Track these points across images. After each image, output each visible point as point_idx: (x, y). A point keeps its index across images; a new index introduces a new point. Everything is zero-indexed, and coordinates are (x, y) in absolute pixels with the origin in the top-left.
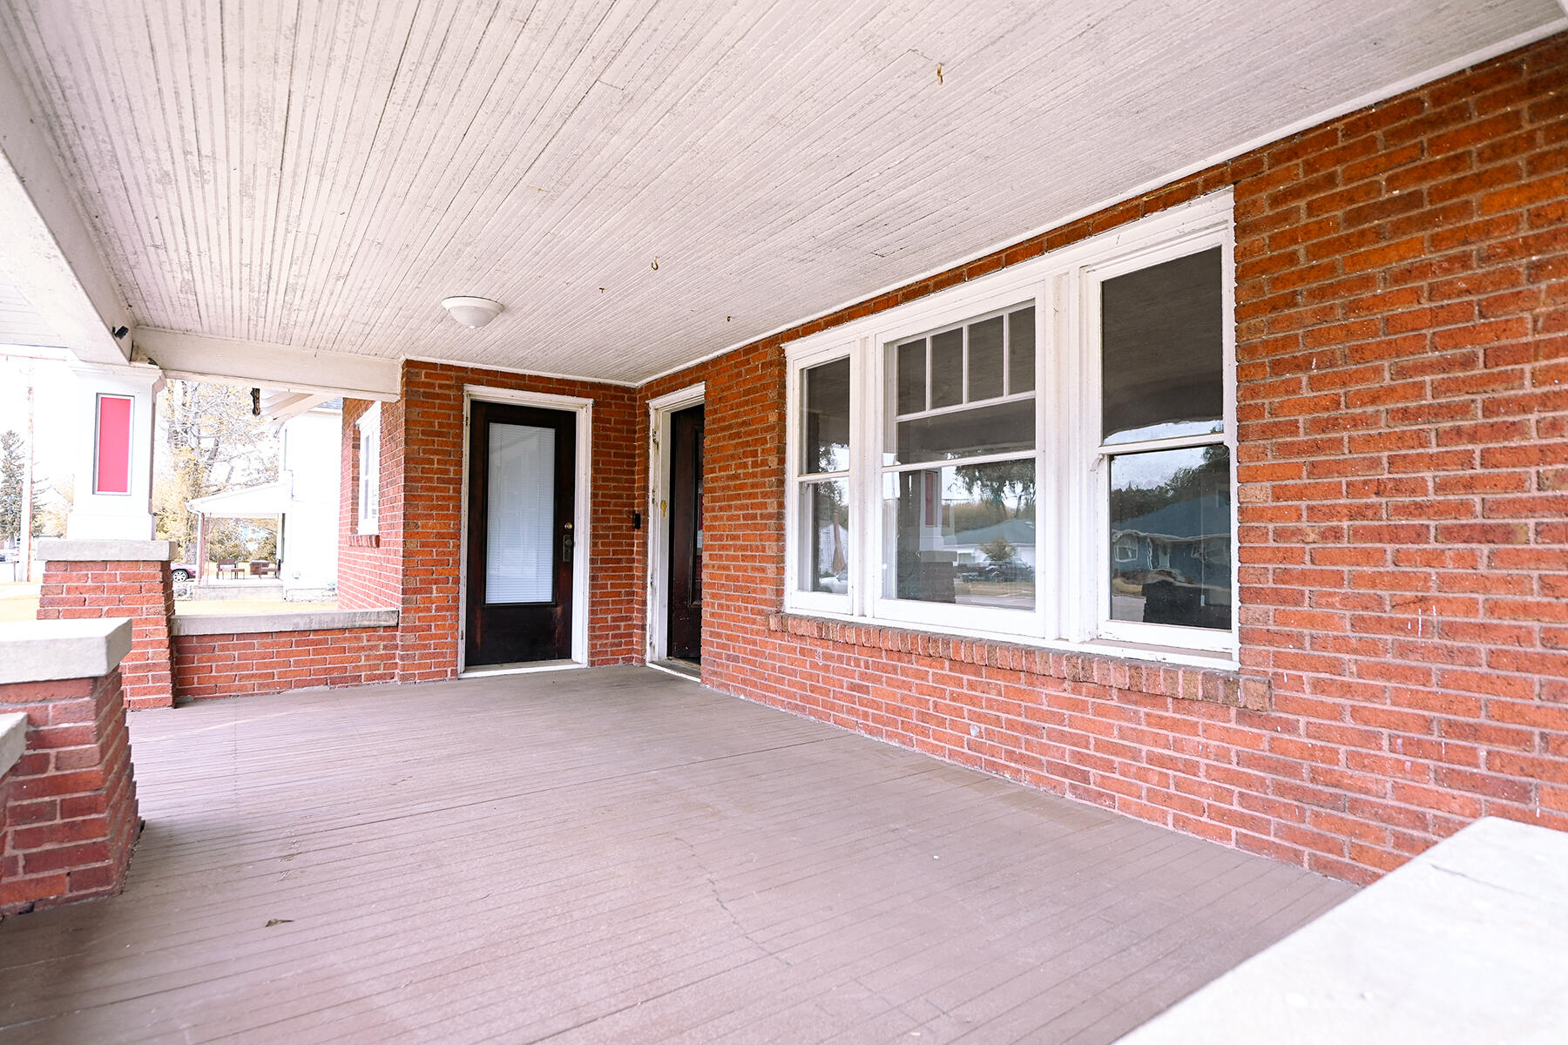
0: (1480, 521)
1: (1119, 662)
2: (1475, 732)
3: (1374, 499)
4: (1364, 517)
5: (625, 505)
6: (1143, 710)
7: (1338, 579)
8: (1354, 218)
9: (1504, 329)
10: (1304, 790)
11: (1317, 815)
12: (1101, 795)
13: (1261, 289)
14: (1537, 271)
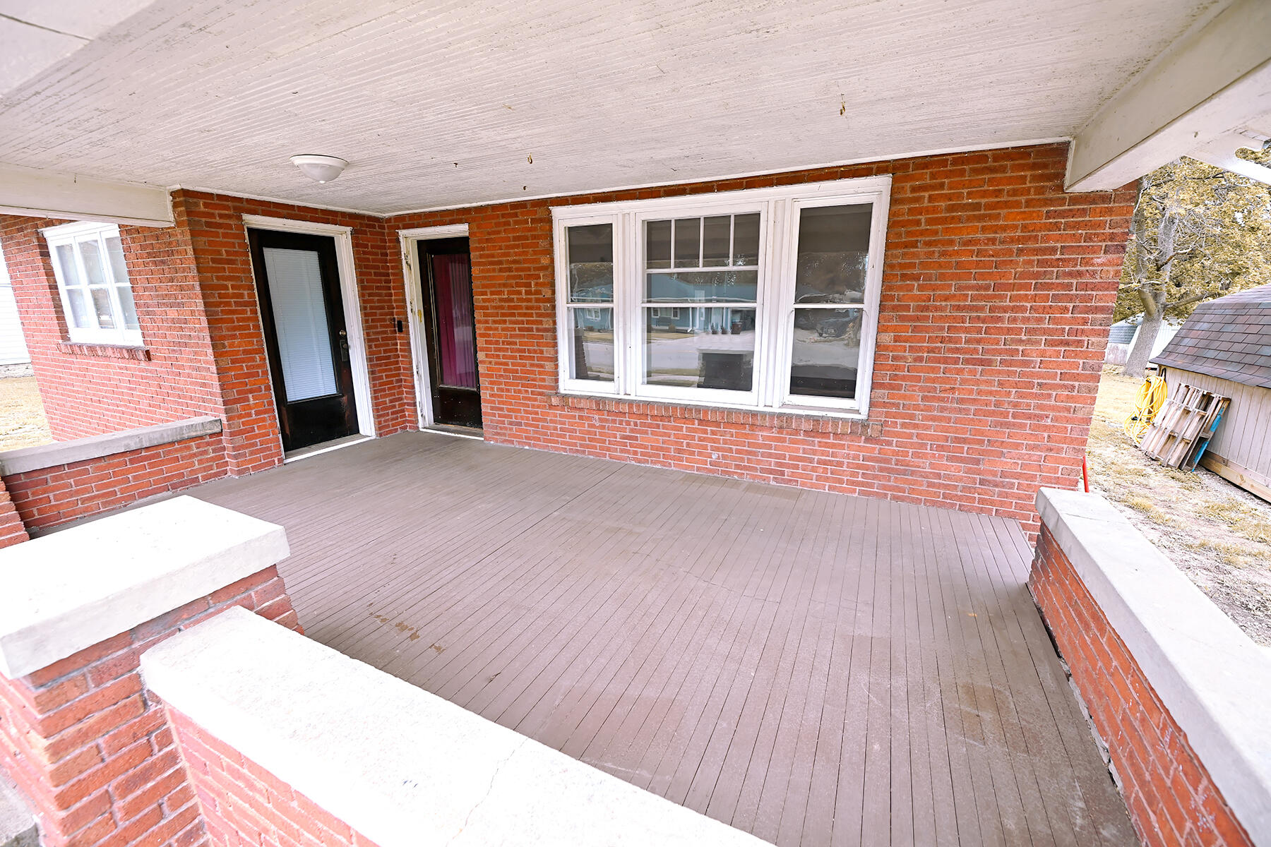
0: (980, 356)
1: (808, 417)
2: (965, 441)
3: (939, 345)
4: (934, 353)
5: (387, 314)
6: (817, 440)
7: (918, 379)
8: (951, 208)
9: (1003, 276)
10: (893, 469)
11: (896, 478)
12: (791, 480)
13: (901, 235)
14: (1020, 251)
